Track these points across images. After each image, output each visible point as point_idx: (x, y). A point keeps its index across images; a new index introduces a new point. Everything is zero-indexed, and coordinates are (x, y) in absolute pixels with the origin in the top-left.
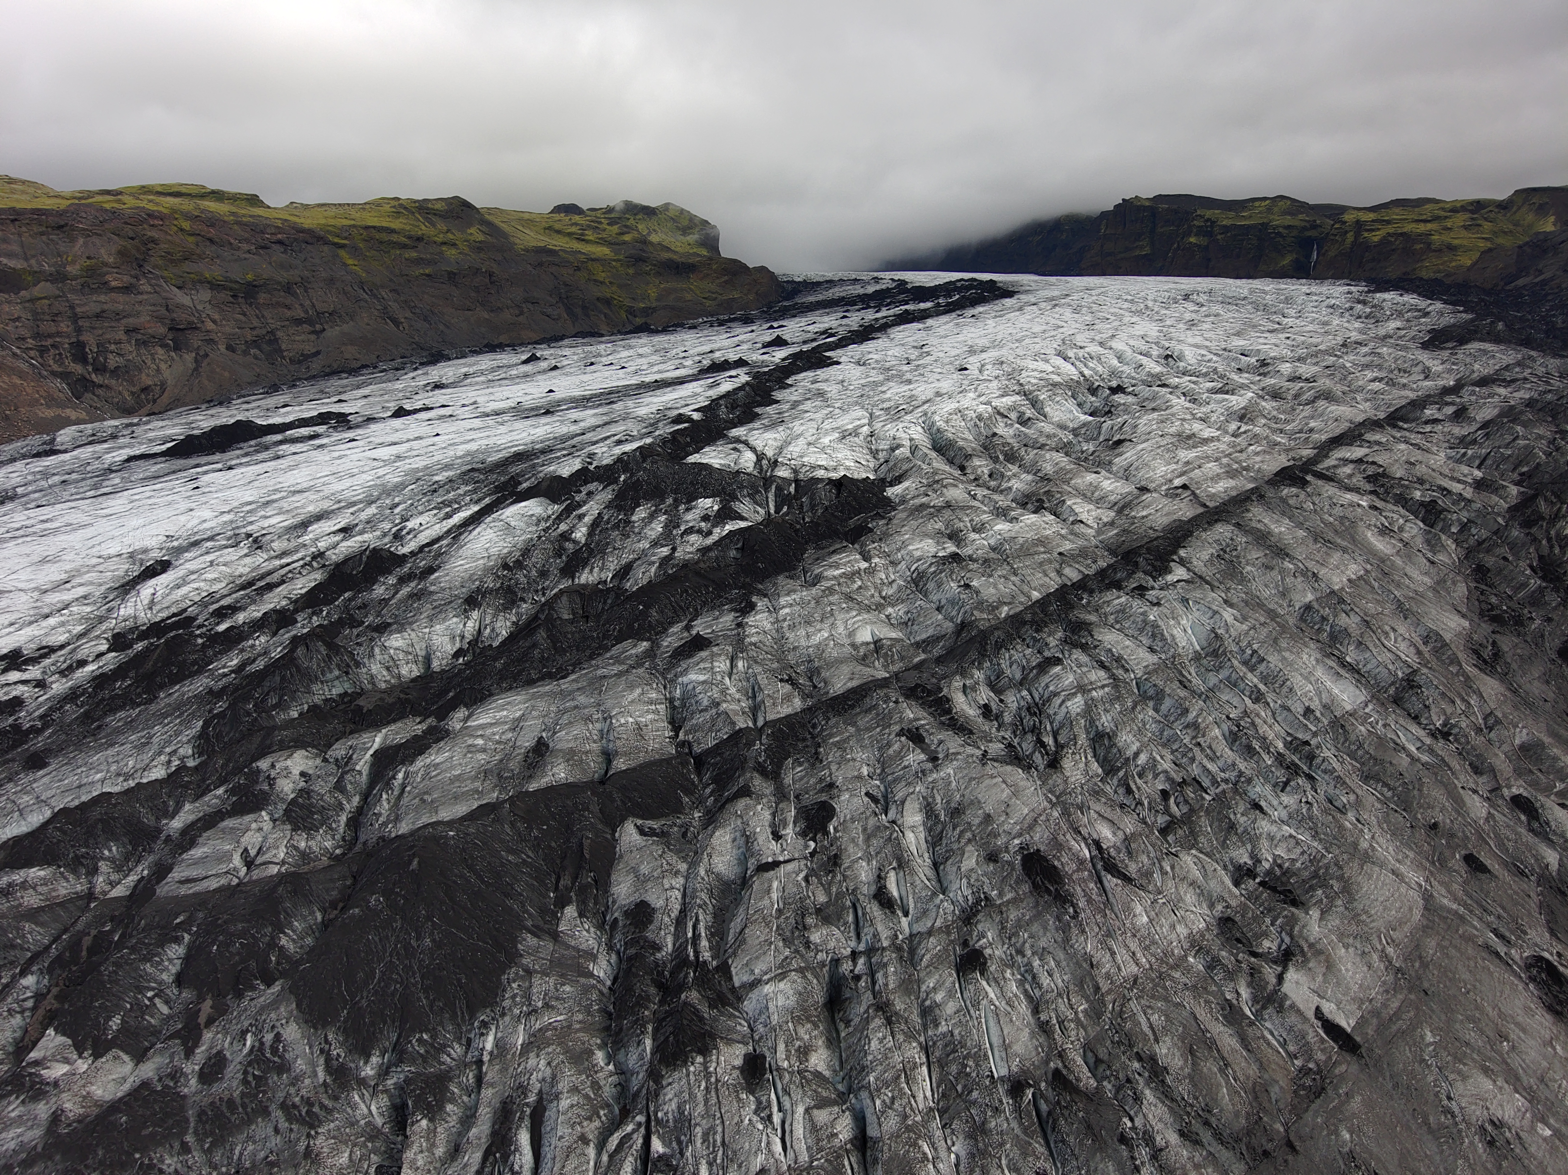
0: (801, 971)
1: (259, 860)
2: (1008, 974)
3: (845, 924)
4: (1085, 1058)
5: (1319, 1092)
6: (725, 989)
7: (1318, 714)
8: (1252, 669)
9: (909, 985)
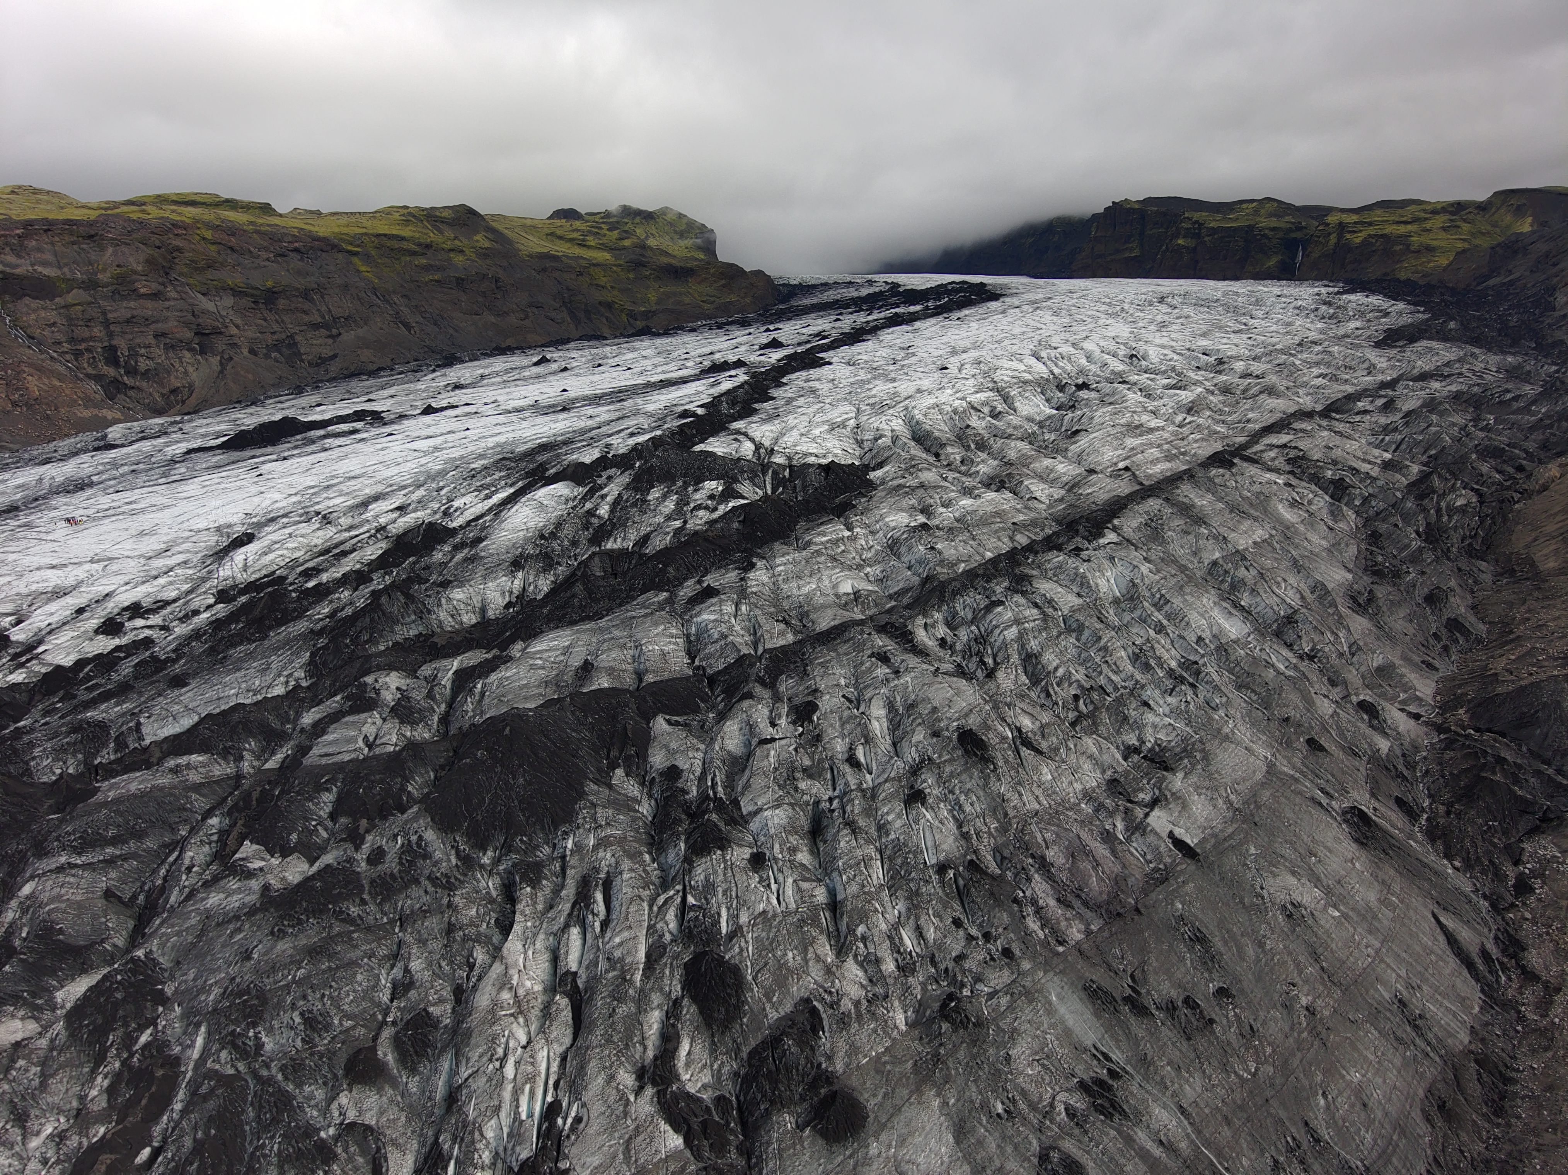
0: (791, 804)
1: (378, 742)
2: (942, 805)
3: (825, 779)
4: (994, 857)
5: (1164, 881)
6: (736, 815)
7: (1207, 641)
8: (1159, 610)
9: (869, 812)
